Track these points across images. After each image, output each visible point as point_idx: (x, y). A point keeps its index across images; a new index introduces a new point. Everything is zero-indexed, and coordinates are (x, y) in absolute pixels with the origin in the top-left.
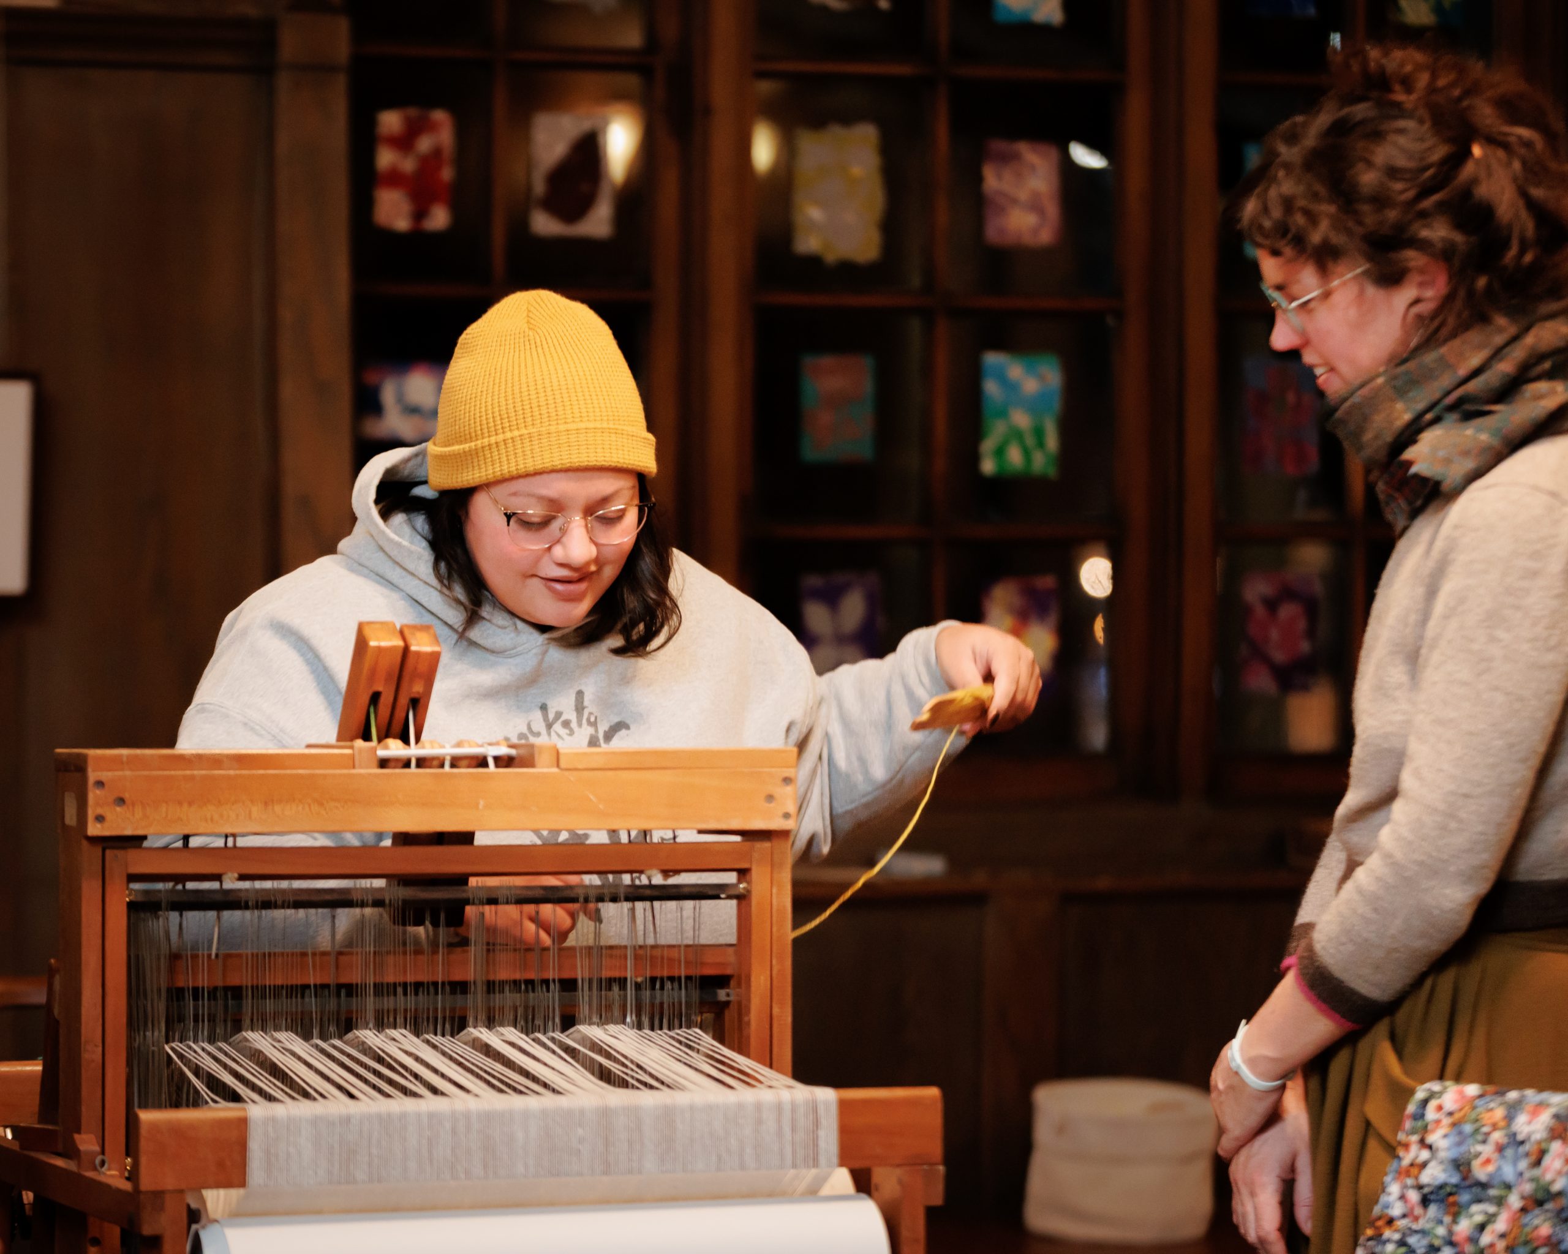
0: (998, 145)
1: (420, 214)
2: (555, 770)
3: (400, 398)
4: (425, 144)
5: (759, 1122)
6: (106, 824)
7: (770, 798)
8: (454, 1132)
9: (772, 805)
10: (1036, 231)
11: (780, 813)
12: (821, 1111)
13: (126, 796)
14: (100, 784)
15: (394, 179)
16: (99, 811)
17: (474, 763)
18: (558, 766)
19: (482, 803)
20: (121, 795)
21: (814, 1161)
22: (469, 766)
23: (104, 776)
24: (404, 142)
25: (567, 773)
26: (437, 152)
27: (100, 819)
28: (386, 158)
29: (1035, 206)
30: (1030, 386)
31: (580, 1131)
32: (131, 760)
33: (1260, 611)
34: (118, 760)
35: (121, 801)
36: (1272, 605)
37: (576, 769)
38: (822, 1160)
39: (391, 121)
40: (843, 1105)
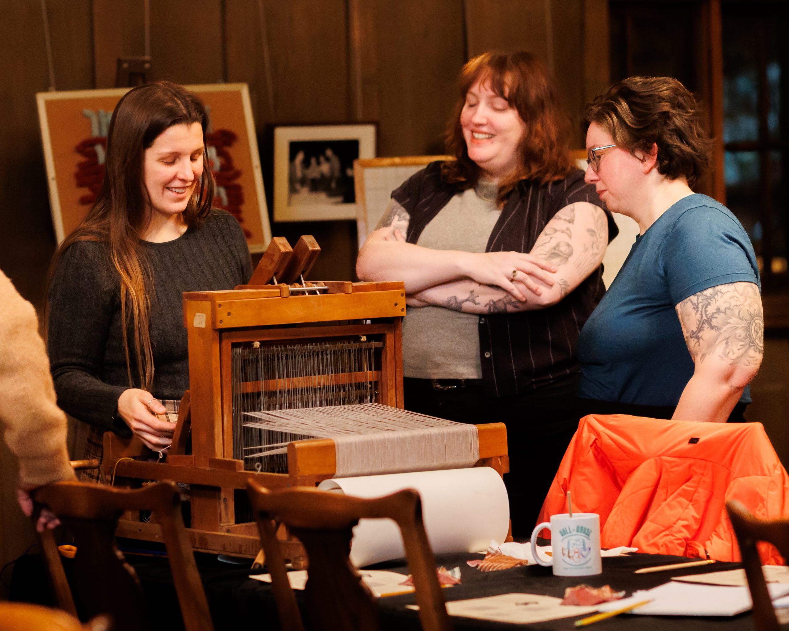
6: (223, 323)
7: (396, 304)
9: (396, 307)
11: (401, 309)
14: (220, 306)
23: (221, 302)
27: (221, 321)
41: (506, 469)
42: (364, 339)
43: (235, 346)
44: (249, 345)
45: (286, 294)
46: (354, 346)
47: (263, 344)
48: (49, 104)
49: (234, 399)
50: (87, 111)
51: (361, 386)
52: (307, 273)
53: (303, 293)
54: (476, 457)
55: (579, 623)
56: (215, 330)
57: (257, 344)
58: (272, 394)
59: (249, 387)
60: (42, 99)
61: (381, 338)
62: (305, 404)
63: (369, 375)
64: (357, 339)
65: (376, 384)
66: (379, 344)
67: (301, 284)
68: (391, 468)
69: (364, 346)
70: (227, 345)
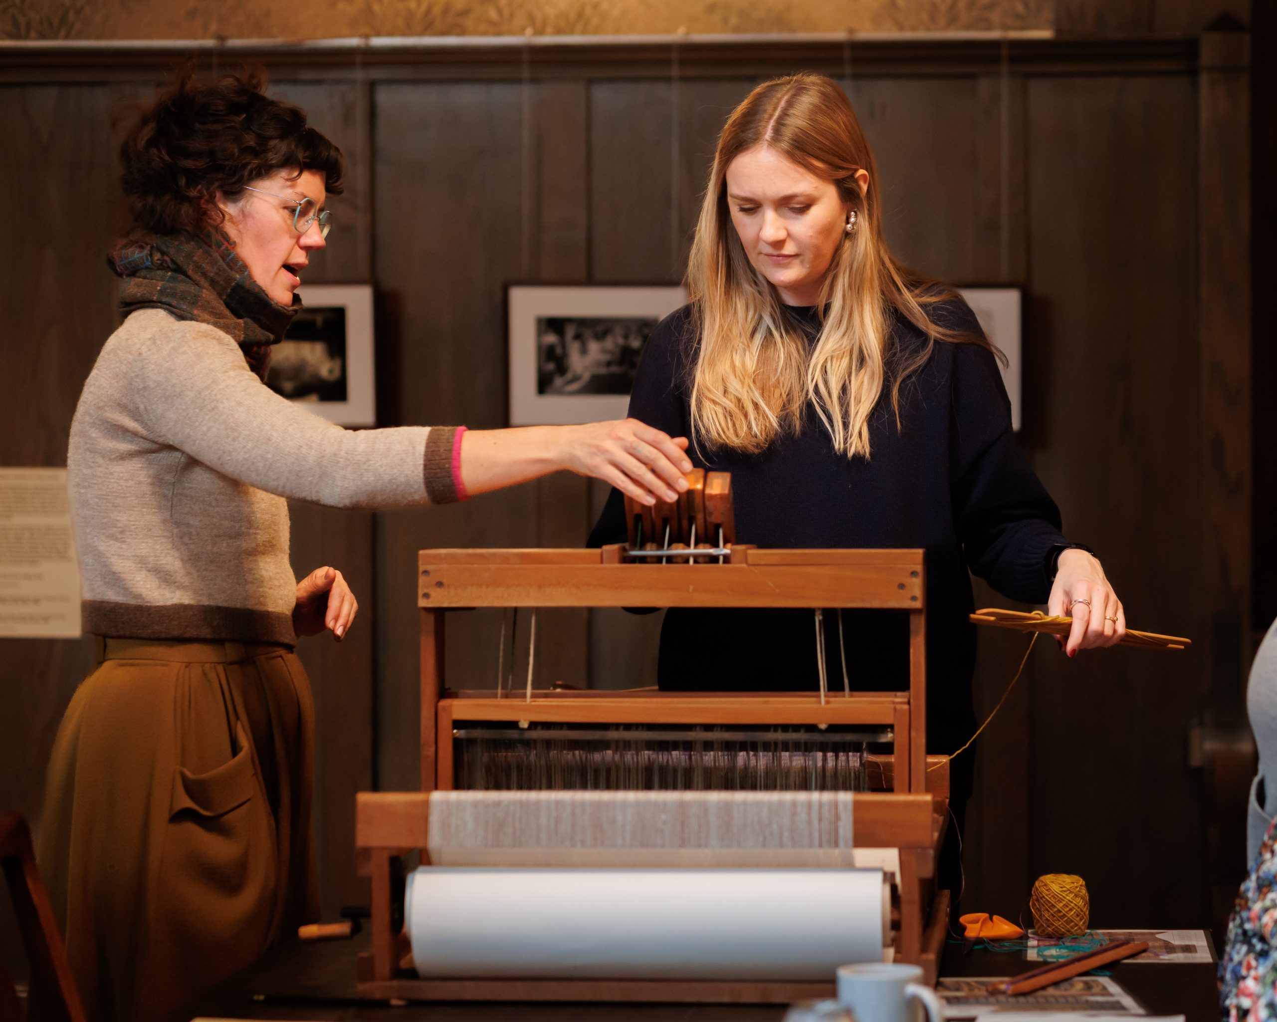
2: (744, 565)
5: (794, 814)
6: (431, 600)
7: (902, 586)
8: (573, 814)
9: (901, 591)
11: (909, 596)
12: (841, 808)
13: (444, 581)
14: (426, 572)
16: (426, 591)
17: (707, 559)
18: (746, 562)
19: (691, 588)
20: (441, 580)
21: (835, 843)
22: (705, 563)
23: (429, 568)
25: (752, 568)
27: (426, 596)
31: (663, 817)
32: (447, 556)
34: (438, 556)
35: (440, 584)
37: (758, 565)
38: (841, 843)
40: (857, 805)
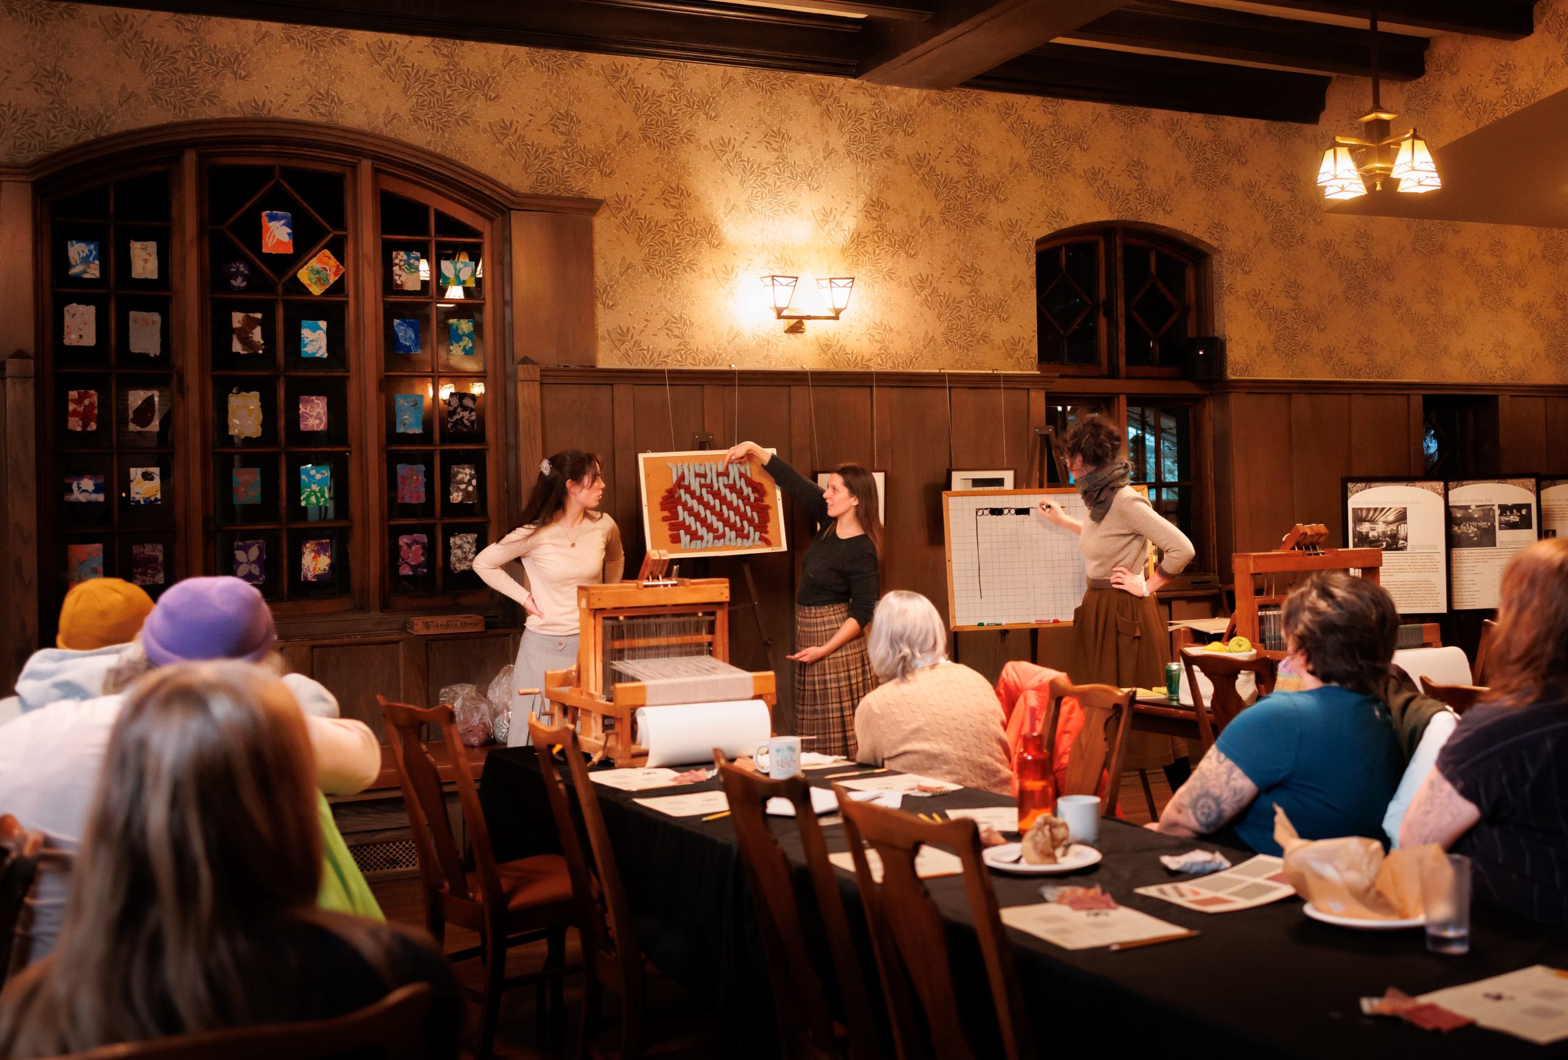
0: (303, 397)
1: (85, 425)
3: (79, 488)
4: (87, 402)
10: (318, 425)
15: (75, 413)
24: (79, 401)
26: (91, 404)
28: (71, 407)
29: (318, 417)
30: (318, 476)
33: (405, 548)
36: (409, 546)
39: (73, 394)
41: (774, 702)
42: (700, 614)
43: (604, 618)
44: (616, 618)
45: (641, 587)
46: (693, 619)
47: (626, 617)
48: (645, 459)
49: (604, 653)
50: (670, 464)
51: (700, 645)
52: (664, 572)
53: (659, 585)
54: (752, 694)
55: (705, 819)
56: (592, 610)
57: (621, 618)
58: (633, 649)
59: (617, 644)
60: (641, 457)
61: (713, 614)
62: (657, 656)
63: (706, 638)
64: (696, 614)
65: (710, 644)
66: (711, 618)
67: (658, 579)
68: (688, 700)
69: (701, 619)
70: (599, 619)
